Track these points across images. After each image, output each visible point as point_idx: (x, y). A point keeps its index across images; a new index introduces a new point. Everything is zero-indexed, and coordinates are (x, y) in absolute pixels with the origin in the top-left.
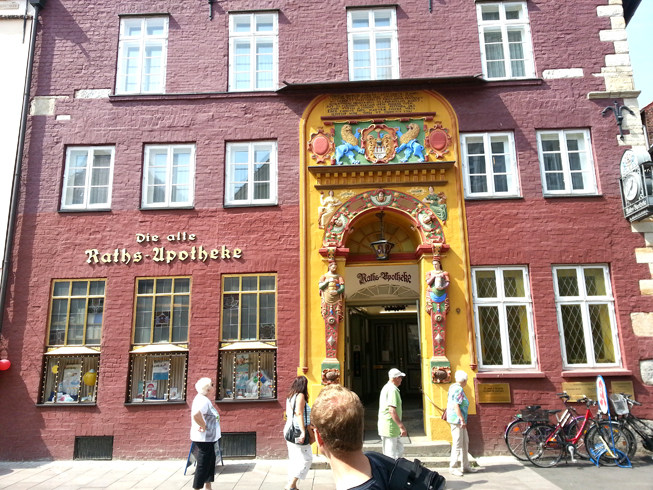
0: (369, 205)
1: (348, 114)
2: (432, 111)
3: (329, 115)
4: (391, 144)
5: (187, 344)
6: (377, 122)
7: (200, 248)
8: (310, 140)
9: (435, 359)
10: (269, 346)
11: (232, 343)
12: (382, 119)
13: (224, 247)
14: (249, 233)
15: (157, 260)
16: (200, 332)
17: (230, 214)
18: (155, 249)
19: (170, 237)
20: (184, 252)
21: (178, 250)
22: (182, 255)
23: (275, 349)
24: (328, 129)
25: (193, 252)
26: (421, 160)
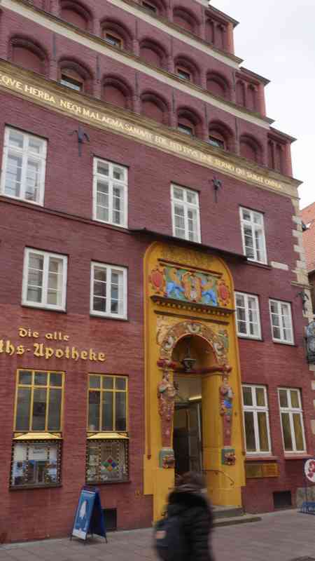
0: (187, 331)
1: (173, 260)
2: (220, 271)
3: (162, 258)
4: (199, 289)
5: (61, 433)
6: (191, 271)
7: (73, 349)
8: (150, 273)
9: (226, 448)
10: (123, 436)
11: (96, 433)
12: (193, 270)
13: (91, 350)
14: (109, 341)
15: (38, 355)
16: (72, 423)
17: (95, 323)
18: (36, 345)
19: (49, 336)
20: (60, 350)
21: (55, 348)
22: (58, 353)
23: (128, 440)
24: (161, 269)
25: (67, 351)
26: (216, 305)
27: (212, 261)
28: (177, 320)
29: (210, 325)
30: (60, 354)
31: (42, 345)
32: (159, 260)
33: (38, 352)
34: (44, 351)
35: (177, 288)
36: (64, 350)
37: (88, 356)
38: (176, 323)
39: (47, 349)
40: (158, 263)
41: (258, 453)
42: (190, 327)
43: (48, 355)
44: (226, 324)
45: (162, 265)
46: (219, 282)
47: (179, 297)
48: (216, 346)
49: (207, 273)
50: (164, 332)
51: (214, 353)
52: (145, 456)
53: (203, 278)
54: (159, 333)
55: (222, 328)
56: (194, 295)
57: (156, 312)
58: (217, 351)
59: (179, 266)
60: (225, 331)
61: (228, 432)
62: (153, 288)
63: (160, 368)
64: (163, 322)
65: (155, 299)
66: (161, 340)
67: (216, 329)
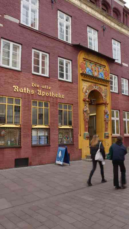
1: (89, 59)
2: (105, 65)
3: (84, 58)
4: (98, 72)
5: (49, 126)
6: (95, 64)
7: (53, 93)
8: (80, 64)
9: (106, 132)
10: (71, 128)
11: (61, 126)
12: (96, 64)
13: (59, 94)
14: (66, 90)
15: (39, 94)
16: (53, 122)
17: (60, 82)
18: (38, 90)
19: (43, 87)
20: (48, 93)
21: (46, 92)
22: (47, 94)
23: (73, 129)
24: (84, 62)
25: (50, 94)
26: (103, 78)
27: (102, 60)
28: (90, 84)
29: (101, 86)
30: (48, 94)
31: (40, 91)
32: (83, 58)
33: (39, 93)
34: (42, 93)
35: (90, 71)
36: (49, 93)
37: (58, 96)
38: (90, 85)
39: (43, 92)
40: (83, 60)
41: (116, 135)
42: (94, 87)
43: (43, 95)
44: (107, 86)
45: (84, 61)
46: (105, 69)
47: (91, 74)
48: (103, 95)
49: (101, 65)
50: (85, 88)
51: (102, 97)
52: (79, 135)
53: (99, 67)
54: (83, 88)
55: (106, 88)
56: (96, 74)
57: (83, 80)
58: (104, 97)
59: (91, 62)
60: (106, 89)
61: (107, 127)
62: (81, 70)
63: (84, 102)
64: (85, 84)
65: (82, 74)
66: (84, 91)
67: (103, 88)
